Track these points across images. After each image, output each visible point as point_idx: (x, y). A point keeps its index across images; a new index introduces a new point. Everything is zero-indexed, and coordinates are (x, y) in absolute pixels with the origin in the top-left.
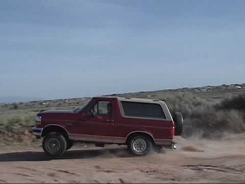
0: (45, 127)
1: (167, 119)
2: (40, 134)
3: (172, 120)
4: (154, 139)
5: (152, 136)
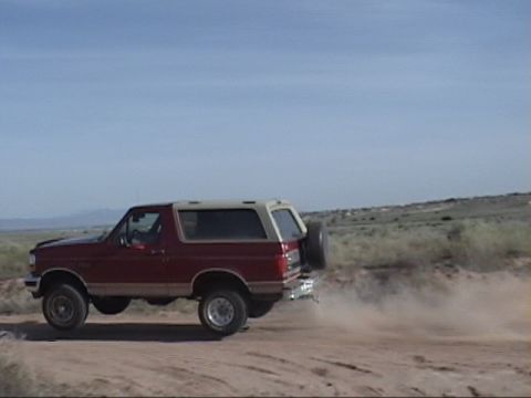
1: (269, 240)
3: (281, 240)
4: (247, 284)
5: (241, 277)
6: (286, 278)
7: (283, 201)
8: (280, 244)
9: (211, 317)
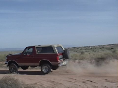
0: (9, 61)
1: (55, 53)
2: (7, 65)
3: (57, 53)
4: (50, 63)
5: (49, 61)
6: (59, 61)
7: (59, 45)
8: (57, 54)
9: (43, 70)
